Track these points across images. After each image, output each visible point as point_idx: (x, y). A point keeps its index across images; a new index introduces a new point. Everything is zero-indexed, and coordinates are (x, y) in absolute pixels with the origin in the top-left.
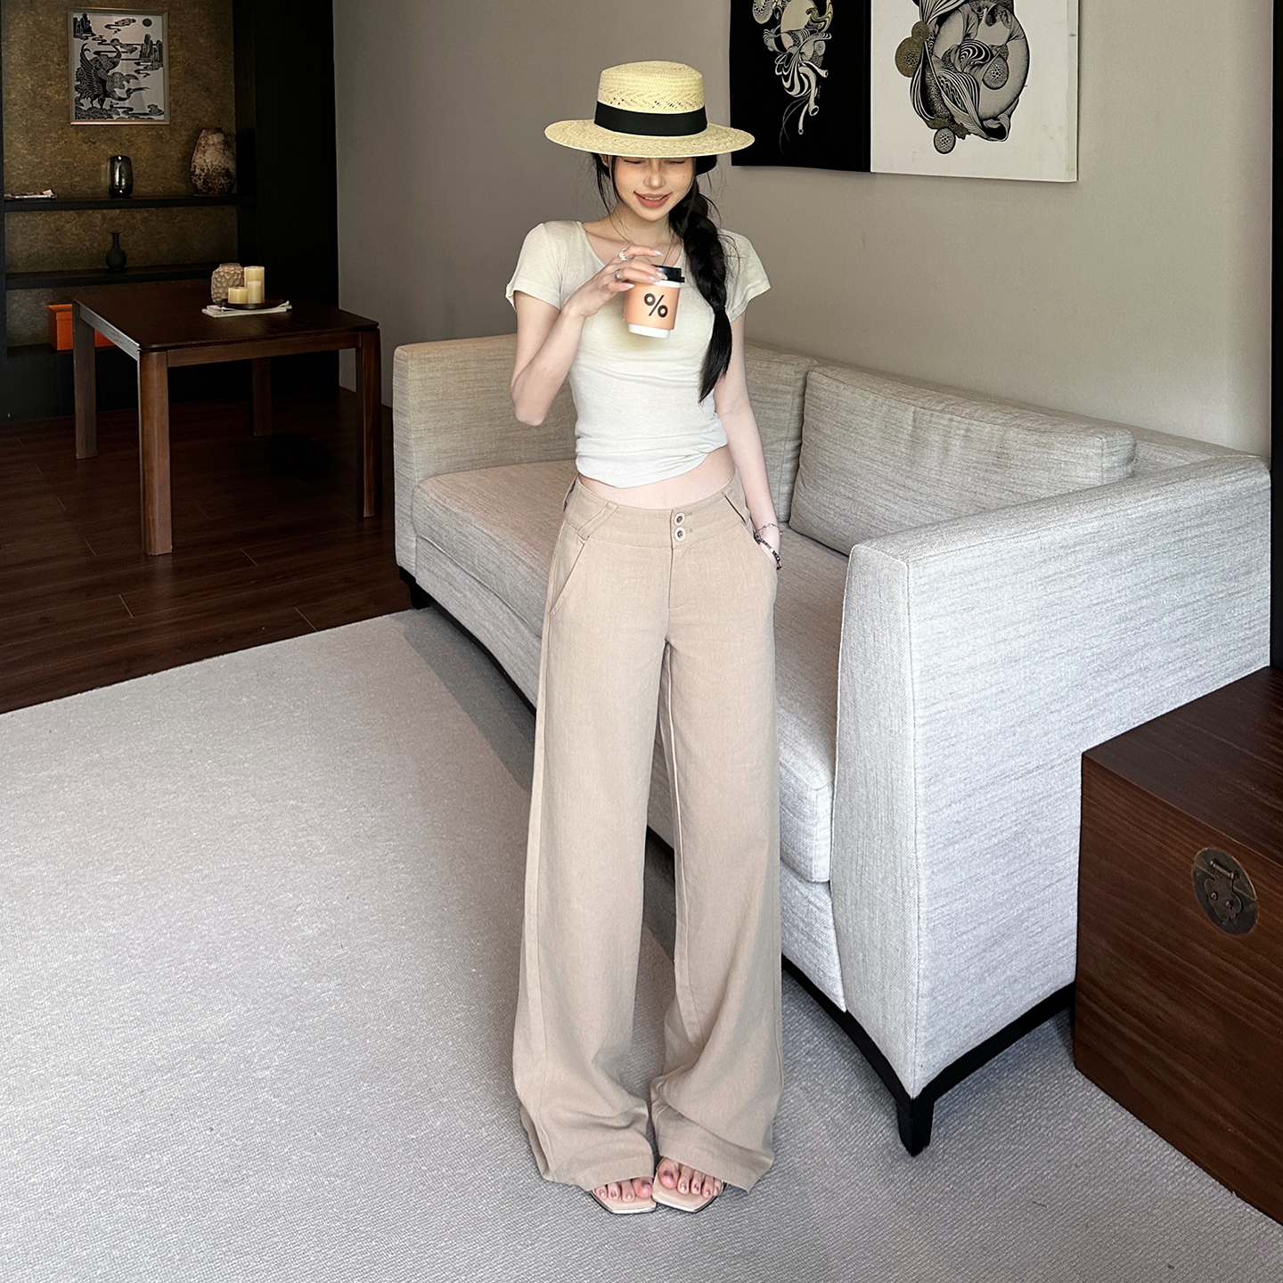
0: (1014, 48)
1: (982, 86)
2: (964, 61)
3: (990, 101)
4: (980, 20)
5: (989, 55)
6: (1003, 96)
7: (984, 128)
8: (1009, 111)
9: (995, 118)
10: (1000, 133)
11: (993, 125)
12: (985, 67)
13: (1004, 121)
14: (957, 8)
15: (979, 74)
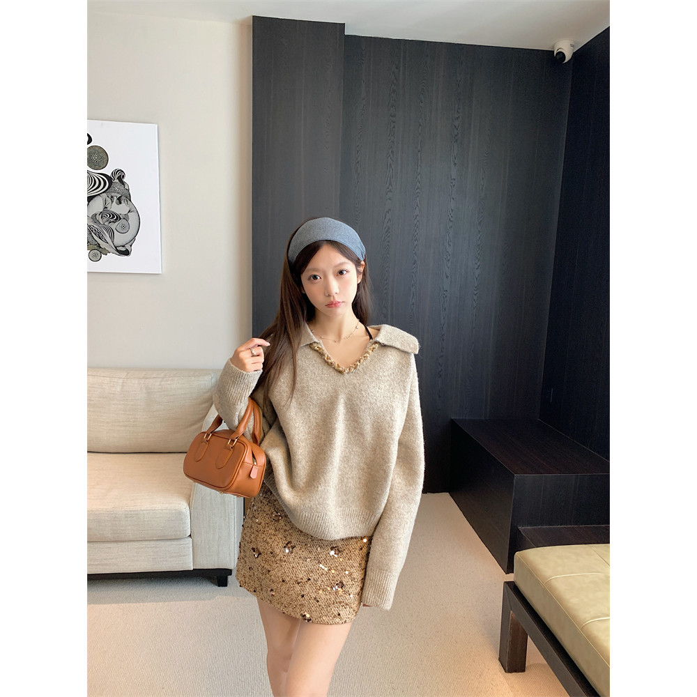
0: (132, 216)
1: (115, 231)
2: (105, 219)
3: (120, 239)
4: (112, 202)
5: (118, 218)
6: (127, 237)
7: (117, 251)
8: (130, 243)
9: (123, 246)
10: (127, 253)
11: (123, 249)
12: (117, 223)
13: (128, 247)
14: (99, 195)
15: (113, 226)
